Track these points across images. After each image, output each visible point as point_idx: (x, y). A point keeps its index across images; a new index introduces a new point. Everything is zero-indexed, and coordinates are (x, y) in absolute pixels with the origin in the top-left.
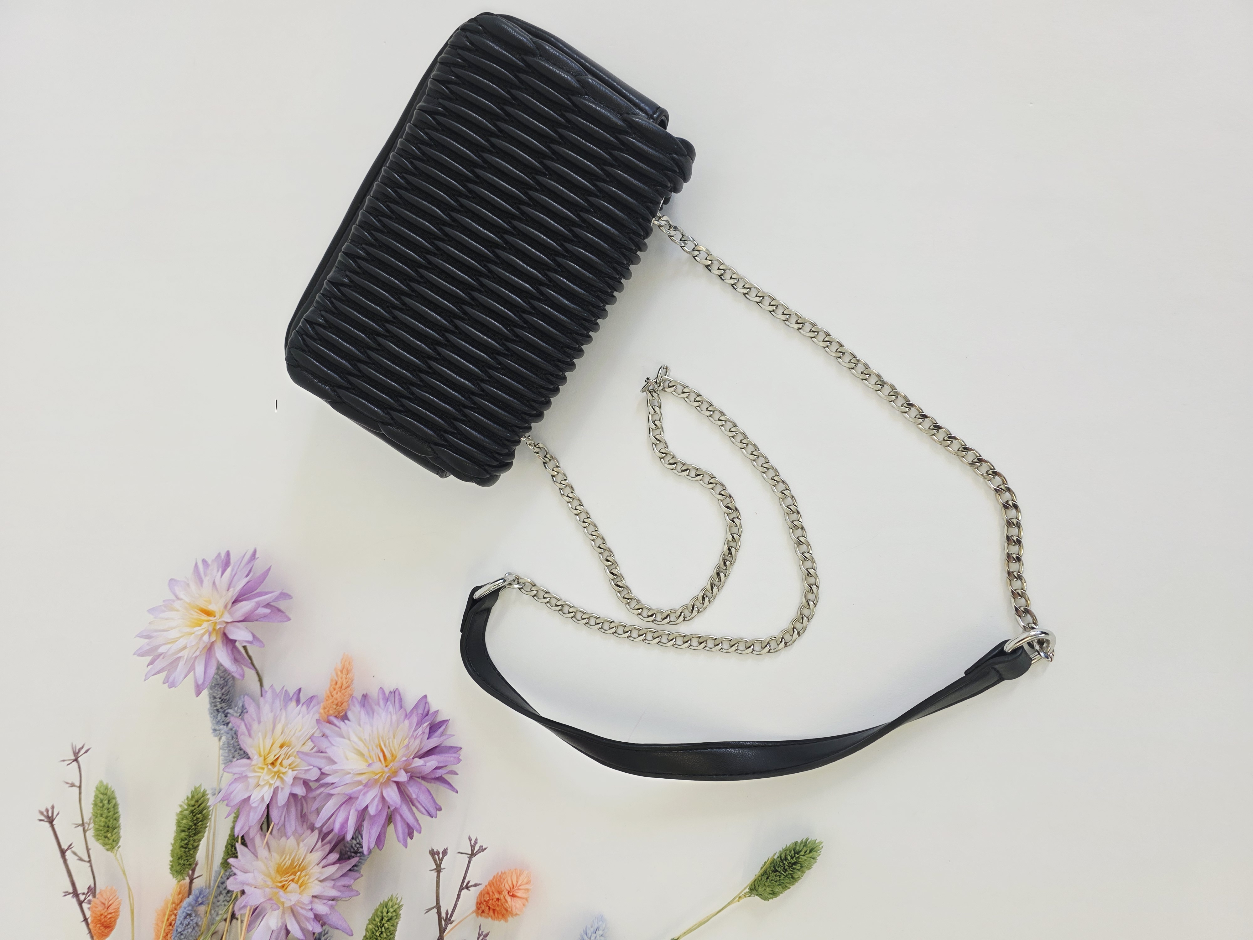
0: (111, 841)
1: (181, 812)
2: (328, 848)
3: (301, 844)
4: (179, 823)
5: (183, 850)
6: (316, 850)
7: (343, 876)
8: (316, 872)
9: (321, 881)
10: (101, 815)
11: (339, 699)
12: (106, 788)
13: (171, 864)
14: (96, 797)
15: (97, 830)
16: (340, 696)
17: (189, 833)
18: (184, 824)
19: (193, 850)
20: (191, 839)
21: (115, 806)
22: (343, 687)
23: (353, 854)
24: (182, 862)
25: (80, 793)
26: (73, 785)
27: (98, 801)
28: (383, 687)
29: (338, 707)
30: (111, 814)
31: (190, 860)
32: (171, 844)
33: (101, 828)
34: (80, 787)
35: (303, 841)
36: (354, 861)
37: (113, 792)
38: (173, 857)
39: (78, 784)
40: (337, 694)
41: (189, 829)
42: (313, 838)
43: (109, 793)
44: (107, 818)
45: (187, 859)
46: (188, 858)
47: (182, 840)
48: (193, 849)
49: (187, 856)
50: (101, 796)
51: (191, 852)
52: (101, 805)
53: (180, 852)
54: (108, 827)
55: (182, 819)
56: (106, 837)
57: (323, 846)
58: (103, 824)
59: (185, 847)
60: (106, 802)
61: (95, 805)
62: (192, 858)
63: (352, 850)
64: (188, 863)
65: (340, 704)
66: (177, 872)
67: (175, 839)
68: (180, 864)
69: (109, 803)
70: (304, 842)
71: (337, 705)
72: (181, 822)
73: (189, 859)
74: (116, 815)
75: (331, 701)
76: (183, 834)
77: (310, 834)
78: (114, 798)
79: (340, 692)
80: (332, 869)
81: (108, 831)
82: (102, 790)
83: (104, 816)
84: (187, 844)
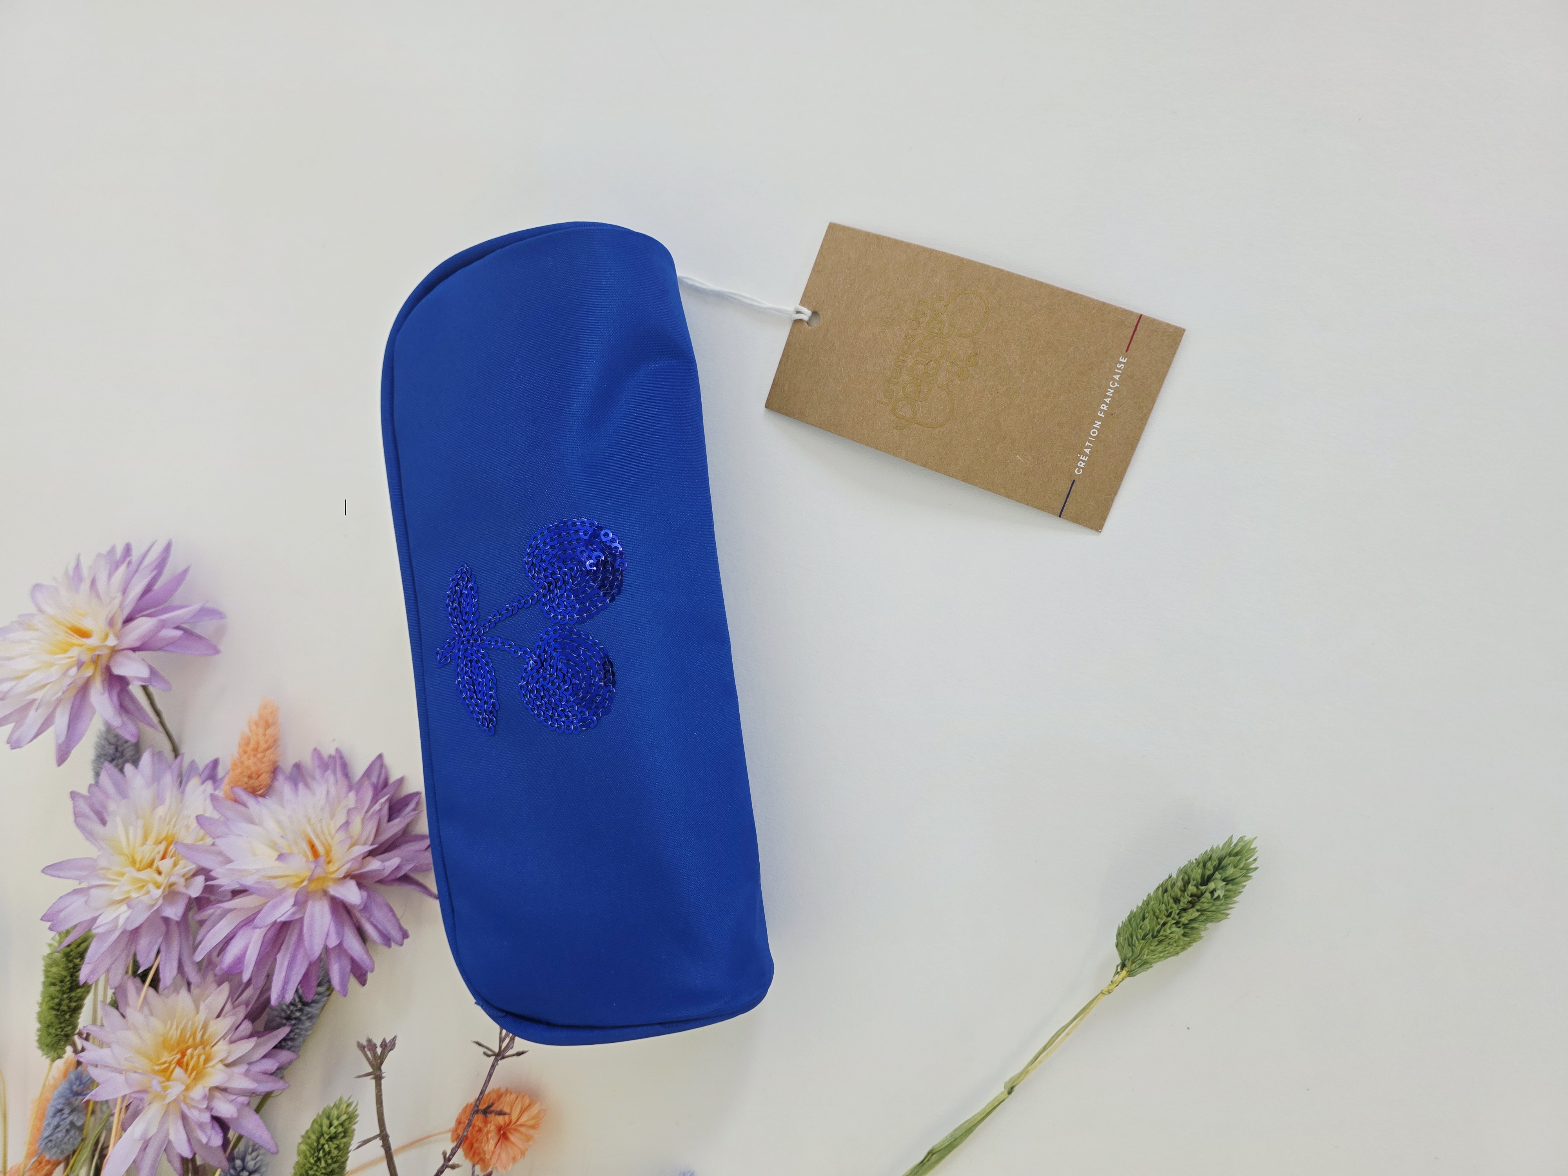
1: (51, 954)
2: (242, 1012)
3: (202, 1006)
4: (46, 971)
5: (54, 1012)
6: (225, 1017)
7: (264, 1057)
8: (221, 1050)
9: (228, 1065)
11: (253, 769)
13: (39, 1033)
16: (255, 763)
17: (62, 987)
18: (54, 973)
19: (69, 1014)
20: (65, 996)
22: (260, 749)
23: (284, 1021)
24: (53, 1031)
28: (319, 748)
29: (252, 781)
31: (65, 1029)
32: (38, 1003)
35: (204, 1001)
36: (283, 1032)
38: (40, 1022)
40: (249, 759)
41: (62, 981)
42: (219, 996)
45: (61, 1028)
46: (63, 1025)
47: (53, 998)
48: (69, 1012)
49: (60, 1023)
51: (67, 1017)
53: (50, 1016)
55: (51, 966)
57: (234, 1008)
59: (57, 1008)
62: (68, 1026)
63: (283, 1015)
64: (62, 1033)
65: (254, 776)
66: (47, 1046)
67: (42, 996)
68: (50, 1034)
70: (207, 1002)
71: (250, 777)
72: (49, 969)
73: (65, 1027)
75: (239, 770)
76: (52, 988)
77: (216, 989)
79: (255, 756)
80: (246, 1046)
84: (59, 1004)
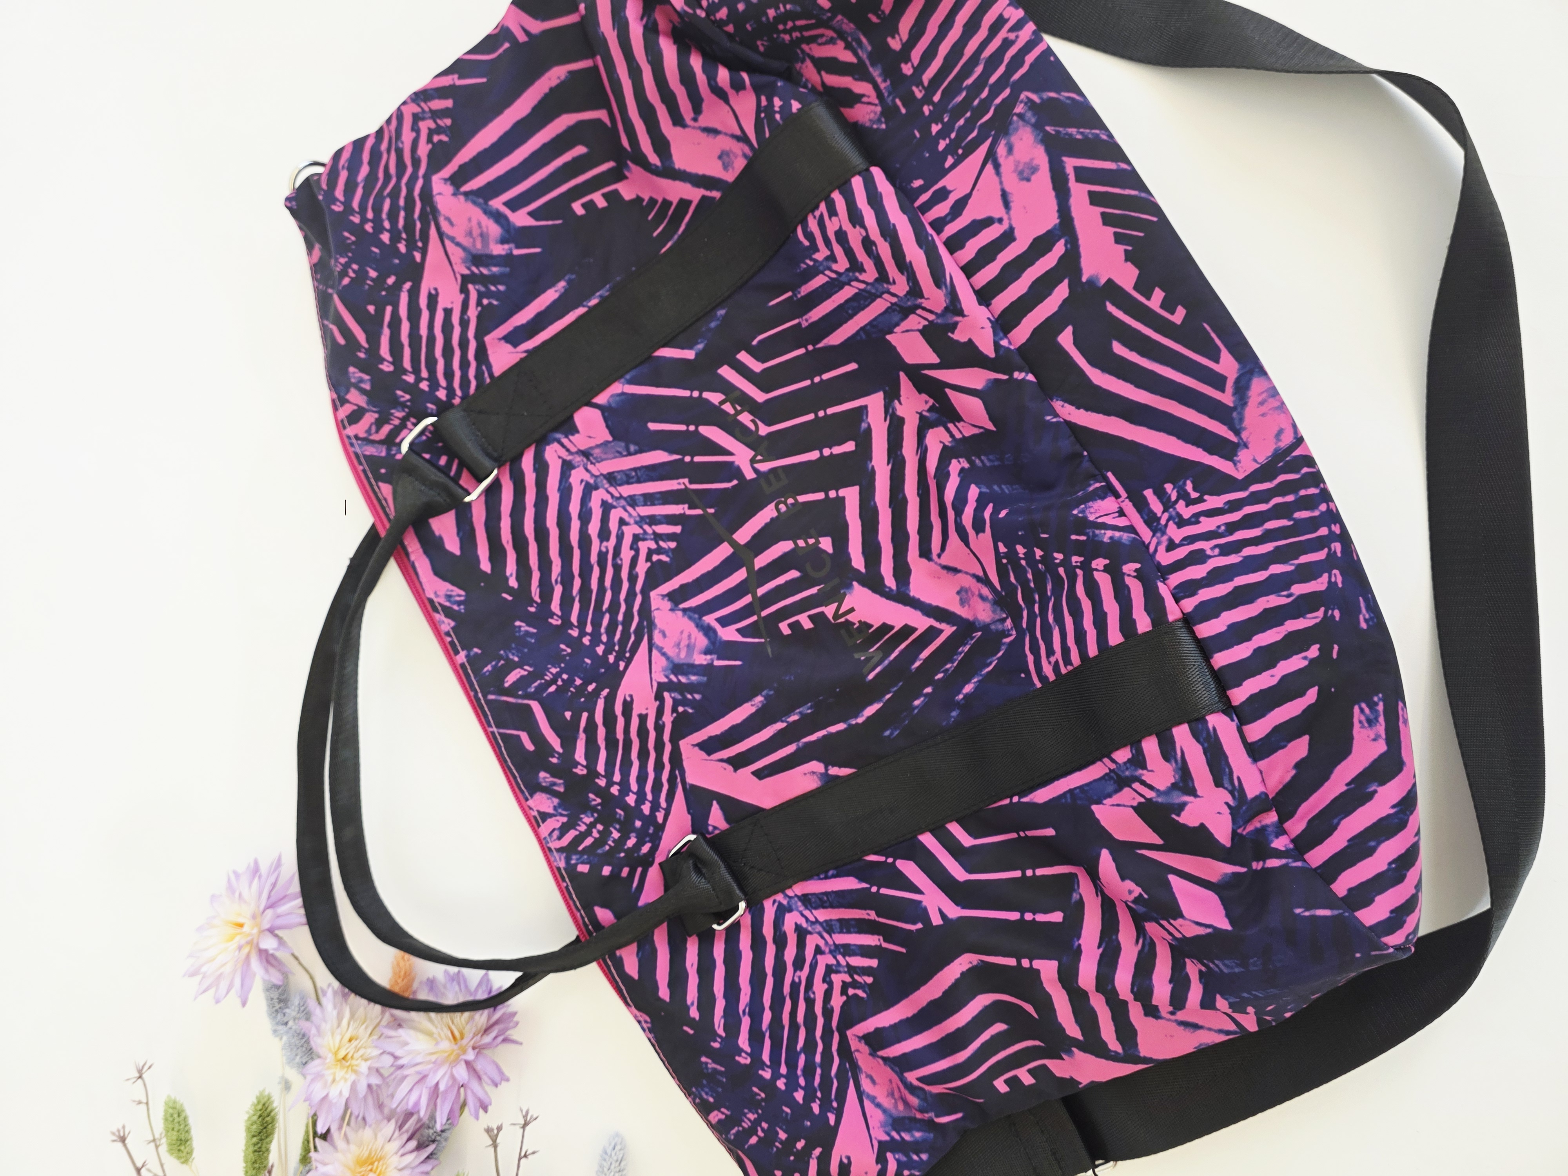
0: (184, 1154)
1: (249, 1118)
2: (405, 1137)
3: (380, 1135)
5: (255, 1154)
6: (394, 1140)
7: (421, 1163)
8: (395, 1162)
9: (399, 1170)
10: (173, 1129)
12: (175, 1102)
14: (166, 1111)
15: (170, 1144)
17: (259, 1137)
18: (254, 1129)
19: (266, 1153)
20: (262, 1143)
21: (185, 1119)
22: (408, 974)
24: (257, 1166)
25: (148, 1110)
26: (140, 1103)
27: (168, 1115)
30: (182, 1127)
31: (264, 1163)
33: (174, 1142)
34: (147, 1103)
35: (380, 1131)
36: (431, 1148)
37: (182, 1105)
38: (246, 1164)
39: (144, 1101)
41: (258, 1134)
42: (391, 1128)
43: (178, 1106)
44: (178, 1131)
45: (261, 1163)
46: (263, 1161)
47: (253, 1145)
48: (266, 1151)
49: (260, 1160)
50: (171, 1111)
51: (264, 1155)
52: (171, 1119)
53: (253, 1157)
54: (181, 1140)
55: (252, 1125)
56: (179, 1150)
57: (401, 1134)
58: (175, 1138)
59: (257, 1151)
60: (176, 1116)
61: (166, 1120)
62: (266, 1161)
63: (429, 1137)
64: (262, 1166)
69: (179, 1116)
70: (382, 1133)
74: (186, 1128)
76: (254, 1140)
77: (388, 1124)
78: (183, 1111)
80: (410, 1158)
81: (181, 1144)
82: (171, 1105)
83: (176, 1129)
84: (258, 1149)
